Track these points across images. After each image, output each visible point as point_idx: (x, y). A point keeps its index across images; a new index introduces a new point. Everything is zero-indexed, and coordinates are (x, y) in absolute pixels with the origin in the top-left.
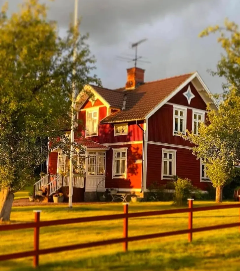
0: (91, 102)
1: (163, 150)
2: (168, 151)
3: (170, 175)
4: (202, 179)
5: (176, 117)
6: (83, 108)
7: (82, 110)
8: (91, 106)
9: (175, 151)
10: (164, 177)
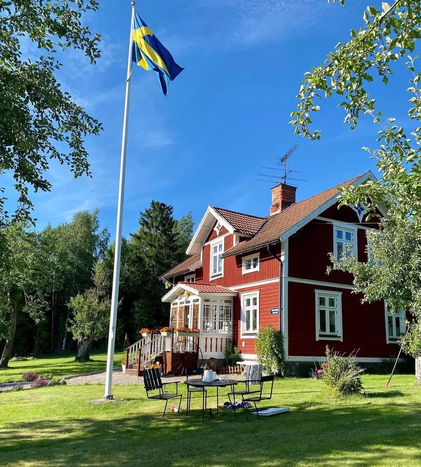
0: (216, 232)
1: (317, 292)
2: (327, 295)
3: (332, 334)
4: (390, 339)
5: (340, 240)
6: (207, 241)
7: (206, 244)
8: (216, 237)
9: (340, 294)
10: (320, 336)
